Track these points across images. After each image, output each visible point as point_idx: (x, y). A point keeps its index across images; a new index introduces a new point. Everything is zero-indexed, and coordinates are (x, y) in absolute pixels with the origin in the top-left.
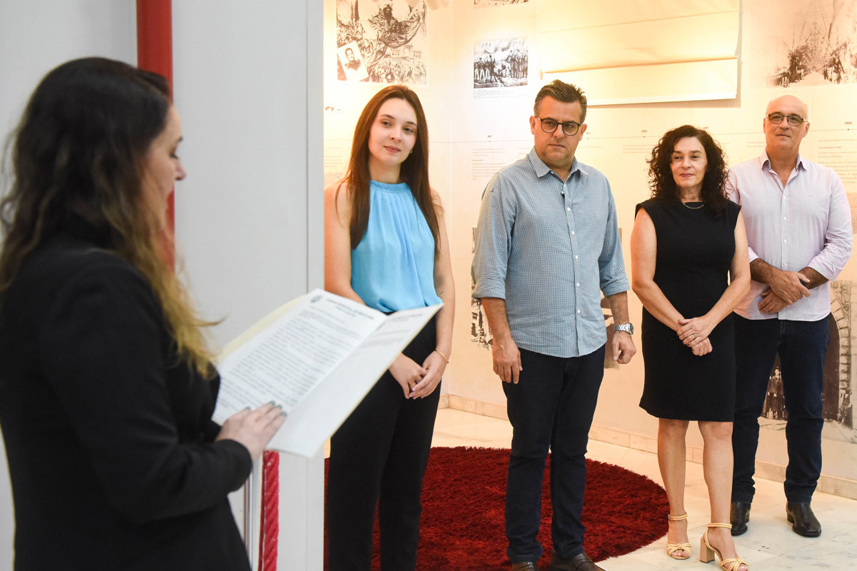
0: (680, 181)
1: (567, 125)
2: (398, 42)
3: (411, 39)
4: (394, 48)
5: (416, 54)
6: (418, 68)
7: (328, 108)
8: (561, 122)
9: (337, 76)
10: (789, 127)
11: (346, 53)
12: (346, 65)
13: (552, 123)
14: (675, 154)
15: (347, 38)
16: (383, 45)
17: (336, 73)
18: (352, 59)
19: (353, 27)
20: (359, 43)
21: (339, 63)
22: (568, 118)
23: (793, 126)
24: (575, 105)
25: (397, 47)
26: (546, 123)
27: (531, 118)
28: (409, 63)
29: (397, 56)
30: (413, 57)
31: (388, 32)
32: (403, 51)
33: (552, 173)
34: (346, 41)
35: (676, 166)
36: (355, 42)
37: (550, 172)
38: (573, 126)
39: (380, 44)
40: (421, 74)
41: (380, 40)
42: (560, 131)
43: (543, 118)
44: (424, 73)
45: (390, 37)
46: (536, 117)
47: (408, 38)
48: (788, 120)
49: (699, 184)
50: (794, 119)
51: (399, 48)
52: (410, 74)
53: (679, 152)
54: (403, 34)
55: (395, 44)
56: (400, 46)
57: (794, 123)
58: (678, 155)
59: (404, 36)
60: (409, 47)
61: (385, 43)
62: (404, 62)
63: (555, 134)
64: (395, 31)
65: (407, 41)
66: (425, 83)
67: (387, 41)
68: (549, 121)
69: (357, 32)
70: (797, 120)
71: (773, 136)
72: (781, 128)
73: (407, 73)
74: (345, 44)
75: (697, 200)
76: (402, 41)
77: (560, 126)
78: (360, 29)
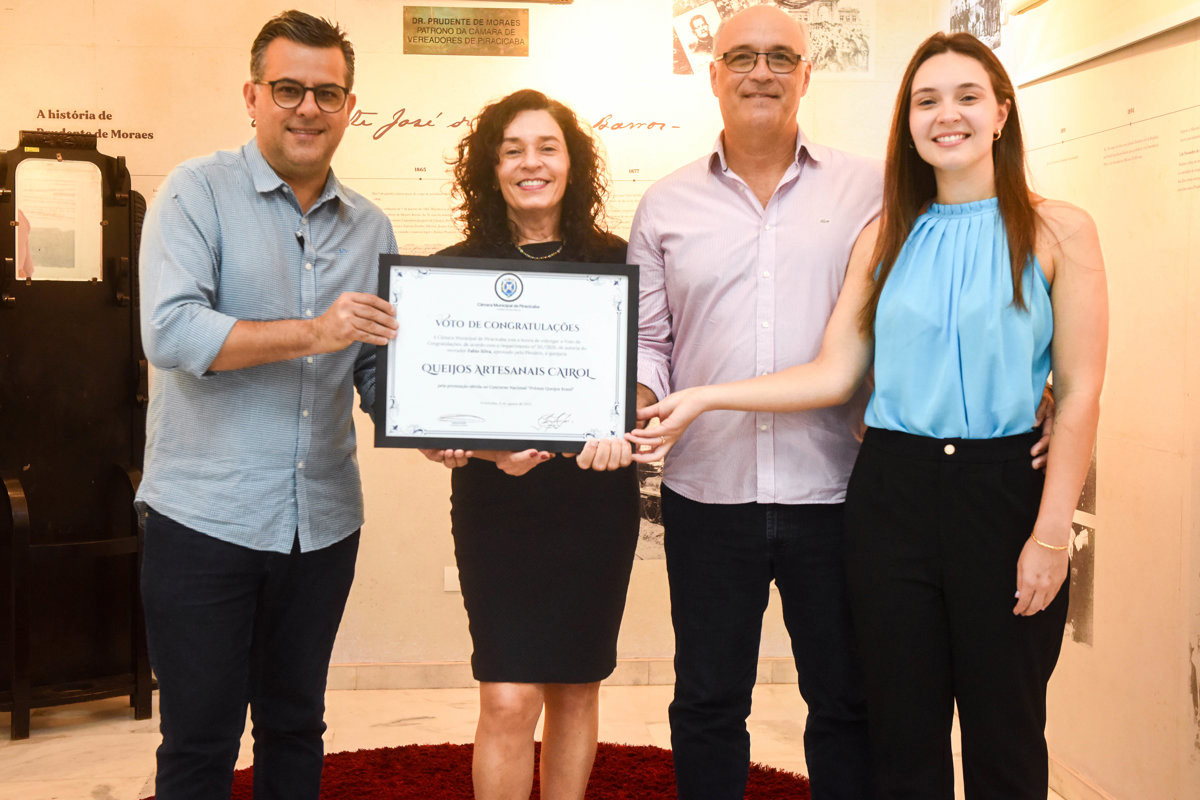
0: (517, 198)
1: (323, 92)
4: (796, 7)
5: (845, 14)
6: (850, 41)
7: (654, 124)
8: (309, 85)
9: (672, 68)
10: (771, 76)
12: (691, 46)
13: (292, 89)
14: (507, 146)
17: (670, 62)
18: (705, 35)
20: (720, 4)
21: (677, 44)
22: (324, 77)
23: (780, 73)
24: (336, 54)
25: (803, 5)
26: (281, 89)
27: (246, 86)
28: (829, 34)
30: (838, 22)
32: (817, 11)
33: (285, 189)
34: (692, 4)
35: (508, 166)
36: (711, 3)
37: (279, 190)
38: (334, 95)
40: (857, 51)
42: (309, 105)
43: (273, 79)
44: (863, 49)
46: (256, 82)
48: (768, 63)
49: (556, 205)
50: (781, 57)
51: (808, 7)
52: (831, 53)
53: (514, 140)
57: (781, 65)
58: (513, 147)
62: (818, 32)
63: (300, 110)
66: (867, 68)
68: (286, 84)
70: (787, 59)
71: (736, 99)
72: (755, 80)
73: (824, 52)
74: (689, 8)
75: (549, 239)
77: (309, 95)
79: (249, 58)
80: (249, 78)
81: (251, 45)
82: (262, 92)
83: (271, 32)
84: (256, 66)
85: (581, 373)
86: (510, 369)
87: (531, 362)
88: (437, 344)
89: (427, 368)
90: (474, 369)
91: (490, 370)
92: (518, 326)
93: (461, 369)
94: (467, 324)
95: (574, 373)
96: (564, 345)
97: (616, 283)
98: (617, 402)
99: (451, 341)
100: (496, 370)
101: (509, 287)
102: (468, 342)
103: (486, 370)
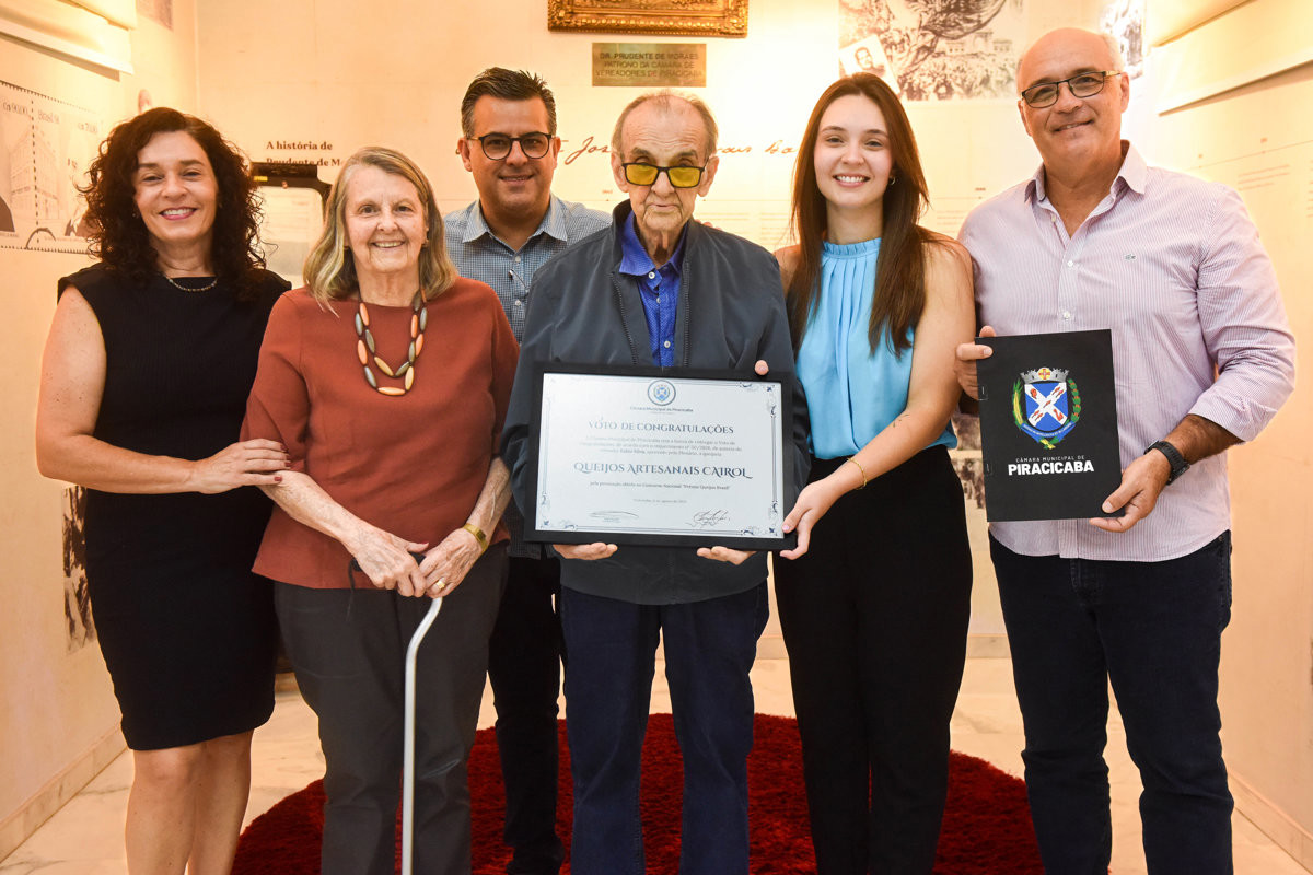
1: (529, 140)
2: (961, 29)
3: (989, 21)
4: (953, 39)
5: (999, 45)
6: (1003, 69)
8: (515, 136)
10: (1077, 102)
11: (856, 56)
13: (499, 141)
15: (860, 32)
16: (931, 36)
19: (871, 12)
20: (882, 36)
22: (527, 127)
24: (537, 104)
25: (959, 37)
26: (489, 143)
27: (461, 142)
28: (983, 63)
29: (959, 53)
30: (993, 52)
31: (941, 13)
32: (972, 42)
33: (491, 236)
34: (857, 38)
36: (875, 36)
38: (539, 142)
39: (924, 35)
41: (925, 28)
42: (517, 154)
43: (483, 134)
45: (944, 21)
46: (468, 138)
47: (984, 20)
48: (1072, 90)
50: (1083, 79)
51: (964, 38)
52: (985, 81)
54: (972, 13)
55: (957, 32)
56: (966, 34)
57: (1087, 88)
59: (974, 17)
60: (986, 36)
61: (934, 32)
62: (973, 62)
63: (509, 160)
64: (957, 10)
65: (980, 25)
67: (938, 28)
68: (498, 138)
69: (879, 19)
70: (1092, 80)
72: (1061, 112)
73: (979, 80)
76: (971, 25)
77: (516, 145)
78: (884, 14)
79: (459, 116)
80: (461, 135)
81: (460, 105)
82: (474, 147)
83: (477, 91)
84: (467, 124)
85: (737, 472)
86: (664, 468)
87: (684, 462)
88: (590, 444)
89: (580, 466)
90: (626, 467)
91: (644, 469)
92: (671, 428)
93: (614, 468)
94: (619, 426)
95: (730, 472)
96: (718, 446)
97: (769, 389)
98: (775, 500)
99: (603, 441)
100: (650, 469)
101: (662, 392)
102: (622, 443)
103: (640, 468)
